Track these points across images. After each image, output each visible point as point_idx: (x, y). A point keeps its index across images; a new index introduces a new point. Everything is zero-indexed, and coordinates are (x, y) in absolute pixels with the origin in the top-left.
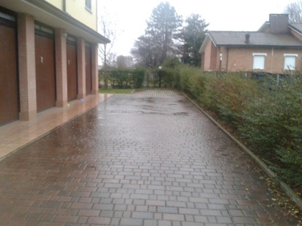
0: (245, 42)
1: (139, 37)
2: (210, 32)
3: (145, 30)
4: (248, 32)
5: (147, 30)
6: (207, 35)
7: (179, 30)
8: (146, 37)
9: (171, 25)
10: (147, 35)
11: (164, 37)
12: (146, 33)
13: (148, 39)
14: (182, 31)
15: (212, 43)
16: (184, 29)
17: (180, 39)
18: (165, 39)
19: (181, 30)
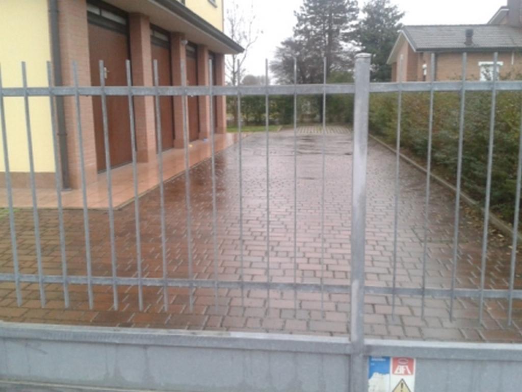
0: (465, 43)
1: (284, 41)
2: (405, 28)
3: (294, 28)
4: (471, 25)
5: (297, 28)
6: (400, 32)
7: (352, 26)
8: (296, 41)
9: (339, 18)
10: (298, 38)
11: (327, 39)
12: (295, 35)
13: (298, 43)
14: (358, 28)
15: (409, 47)
16: (360, 23)
17: (353, 41)
18: (327, 42)
19: (356, 26)
